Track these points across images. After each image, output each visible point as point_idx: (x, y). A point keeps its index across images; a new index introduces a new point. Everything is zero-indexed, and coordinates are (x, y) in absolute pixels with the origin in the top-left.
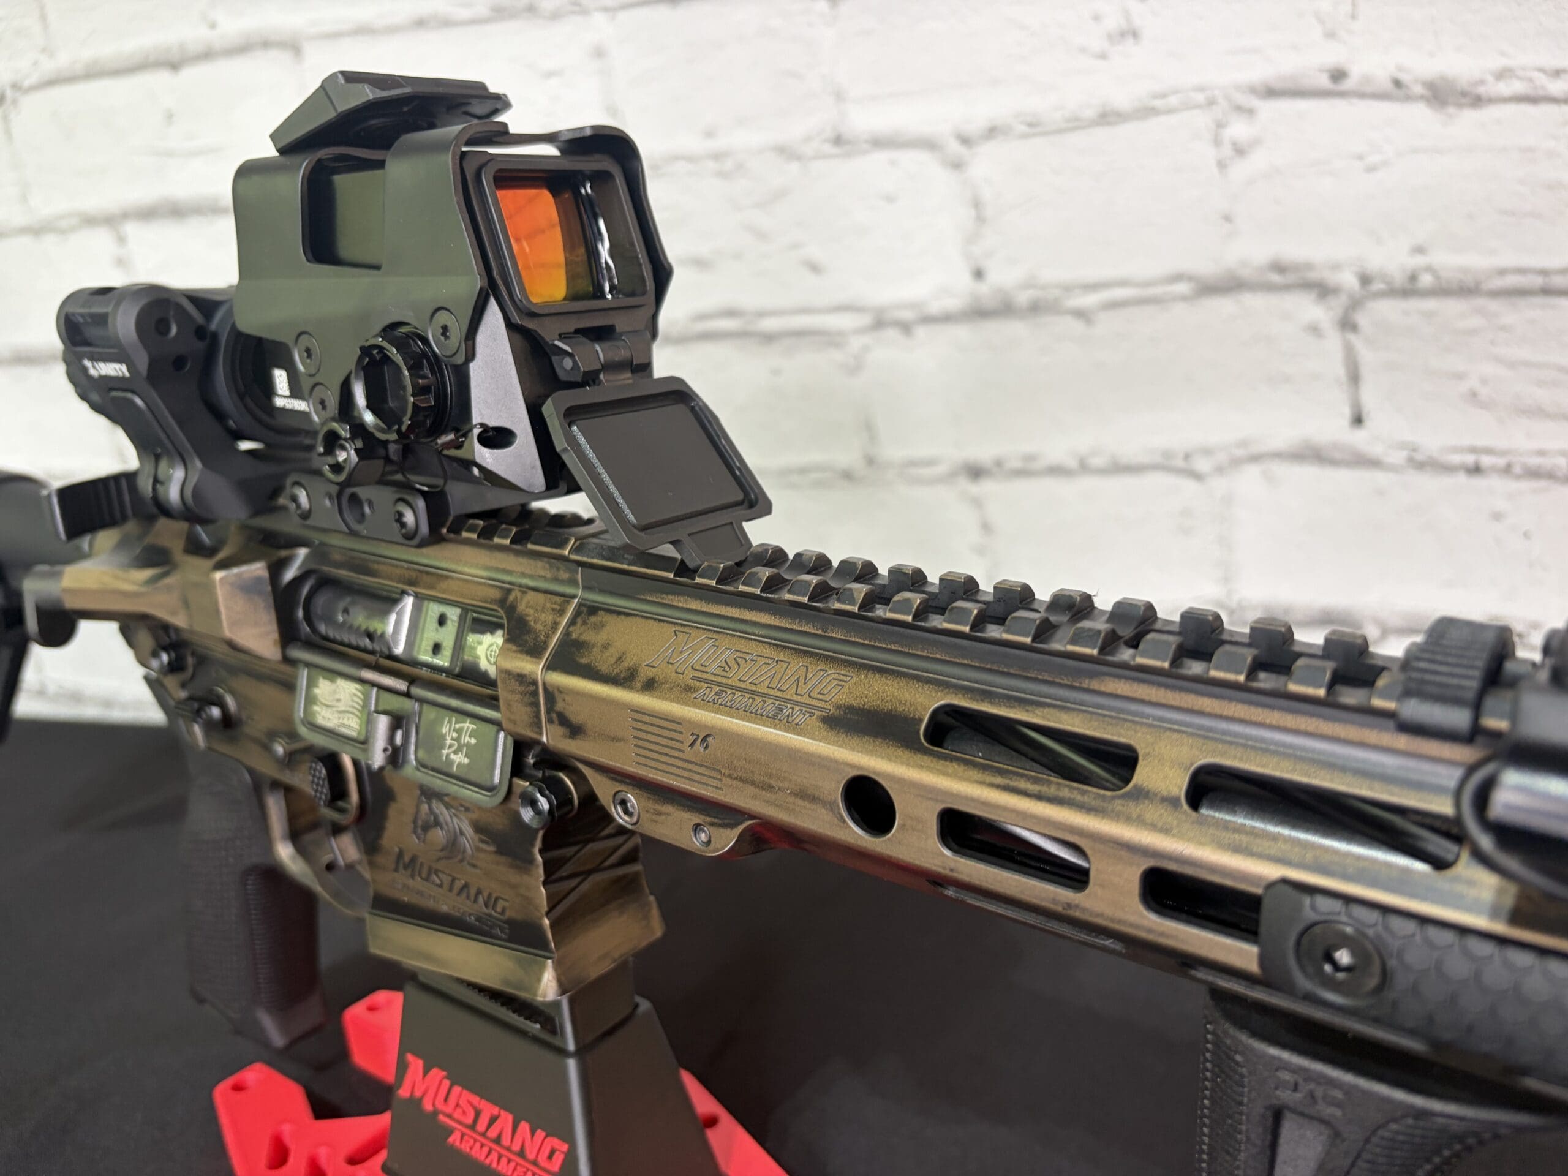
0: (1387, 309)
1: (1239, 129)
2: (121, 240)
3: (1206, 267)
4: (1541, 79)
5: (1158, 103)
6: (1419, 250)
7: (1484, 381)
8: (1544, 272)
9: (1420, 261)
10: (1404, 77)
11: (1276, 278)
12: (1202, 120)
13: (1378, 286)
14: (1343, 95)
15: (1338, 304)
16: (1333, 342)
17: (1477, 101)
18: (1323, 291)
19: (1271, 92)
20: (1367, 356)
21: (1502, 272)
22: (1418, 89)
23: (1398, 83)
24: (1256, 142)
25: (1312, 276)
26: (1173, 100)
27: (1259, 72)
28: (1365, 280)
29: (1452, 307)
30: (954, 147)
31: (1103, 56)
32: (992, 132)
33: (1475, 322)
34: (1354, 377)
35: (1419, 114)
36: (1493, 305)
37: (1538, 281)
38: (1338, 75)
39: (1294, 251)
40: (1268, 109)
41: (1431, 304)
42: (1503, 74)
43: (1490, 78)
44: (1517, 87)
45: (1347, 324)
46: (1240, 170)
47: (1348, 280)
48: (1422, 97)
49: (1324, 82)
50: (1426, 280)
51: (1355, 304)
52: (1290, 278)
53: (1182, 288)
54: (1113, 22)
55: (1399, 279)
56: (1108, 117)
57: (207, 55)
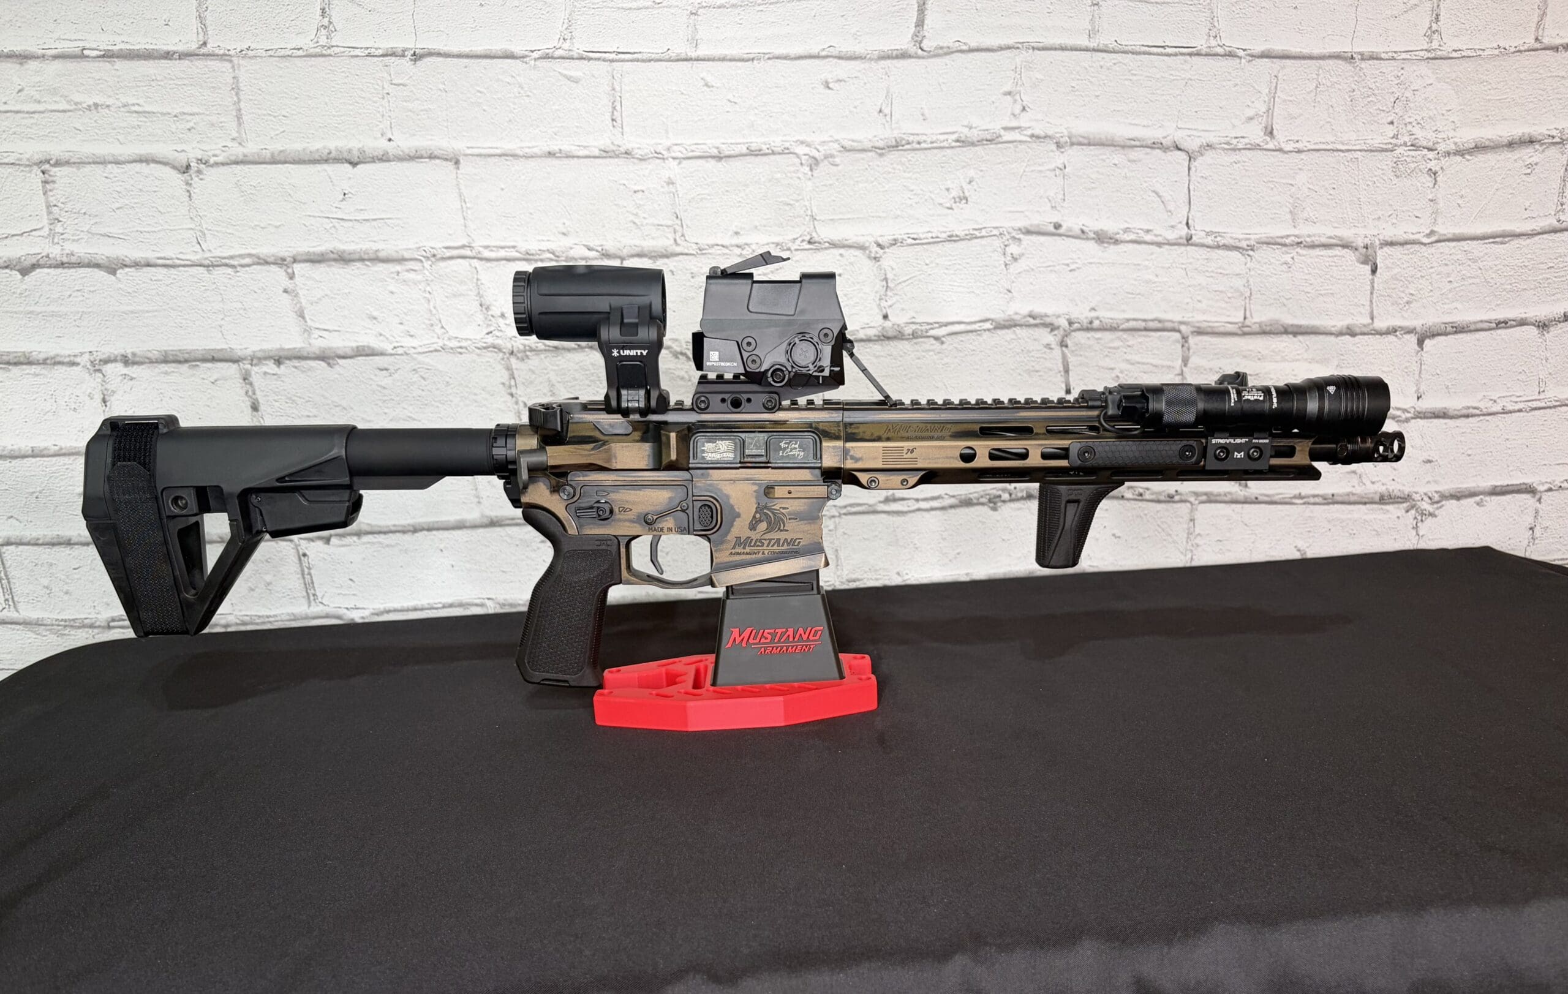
0: (1080, 337)
1: (1014, 249)
2: (292, 277)
3: (999, 316)
4: (1142, 233)
5: (977, 233)
6: (1093, 309)
7: (1122, 372)
8: (1145, 320)
9: (1093, 314)
10: (1084, 228)
11: (1032, 321)
12: (997, 243)
13: (1076, 326)
14: (1060, 235)
15: (1059, 333)
16: (1057, 352)
17: (1117, 242)
18: (1053, 328)
19: (1028, 232)
20: (1071, 359)
21: (1128, 320)
22: (1092, 235)
23: (1083, 232)
24: (1022, 255)
25: (1048, 320)
26: (984, 233)
27: (1022, 223)
28: (1071, 323)
29: (1107, 336)
30: (874, 248)
31: (951, 208)
32: (894, 242)
33: (1117, 343)
34: (1067, 371)
35: (1091, 247)
36: (1125, 335)
37: (1143, 325)
38: (1057, 226)
39: (1039, 309)
40: (1027, 239)
41: (1098, 335)
42: (1126, 230)
43: (1121, 232)
44: (1132, 237)
45: (1063, 344)
46: (1015, 268)
47: (1063, 323)
48: (1094, 239)
49: (1051, 229)
50: (1096, 323)
51: (1066, 335)
52: (1038, 321)
53: (988, 325)
54: (954, 193)
55: (1085, 324)
56: (952, 239)
57: (384, 158)
